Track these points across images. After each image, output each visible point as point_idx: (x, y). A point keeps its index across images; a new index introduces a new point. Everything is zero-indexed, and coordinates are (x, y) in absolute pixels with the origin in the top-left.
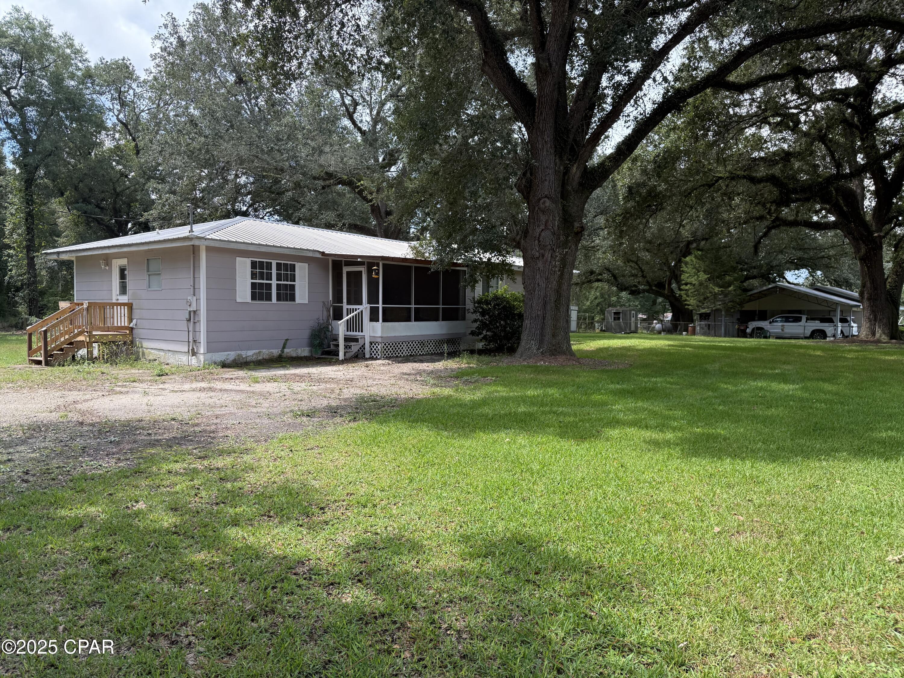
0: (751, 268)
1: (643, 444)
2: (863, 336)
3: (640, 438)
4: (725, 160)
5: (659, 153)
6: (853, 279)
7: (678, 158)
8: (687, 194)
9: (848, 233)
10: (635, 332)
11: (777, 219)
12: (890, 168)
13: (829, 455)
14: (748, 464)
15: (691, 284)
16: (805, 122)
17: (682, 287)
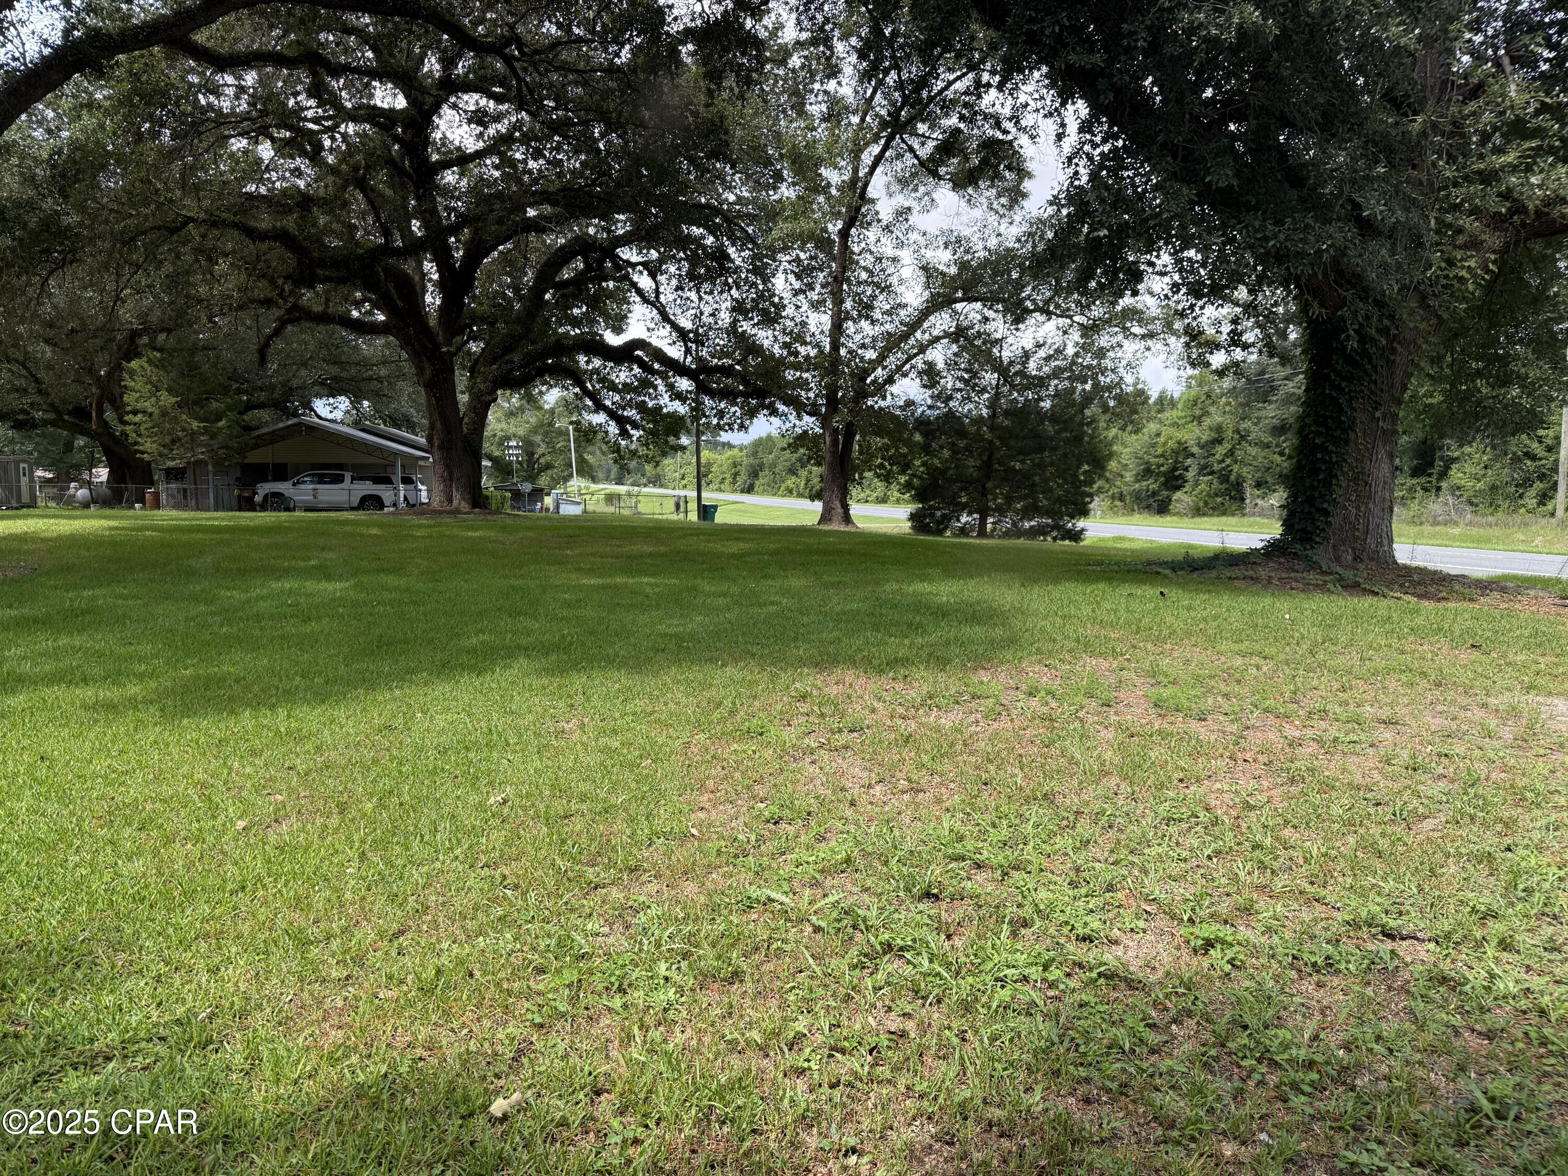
0: (255, 389)
1: (81, 713)
2: (435, 504)
3: (73, 704)
4: (197, 188)
5: (61, 149)
6: (417, 417)
7: (103, 167)
8: (128, 240)
9: (406, 343)
10: (32, 504)
11: (295, 307)
12: (458, 249)
13: (403, 679)
14: (282, 713)
15: (144, 412)
16: (331, 150)
17: (126, 418)
